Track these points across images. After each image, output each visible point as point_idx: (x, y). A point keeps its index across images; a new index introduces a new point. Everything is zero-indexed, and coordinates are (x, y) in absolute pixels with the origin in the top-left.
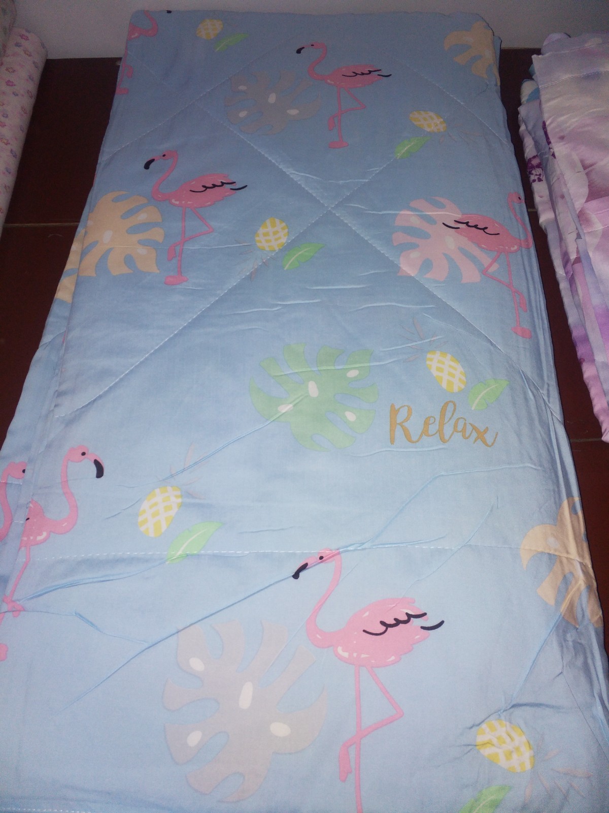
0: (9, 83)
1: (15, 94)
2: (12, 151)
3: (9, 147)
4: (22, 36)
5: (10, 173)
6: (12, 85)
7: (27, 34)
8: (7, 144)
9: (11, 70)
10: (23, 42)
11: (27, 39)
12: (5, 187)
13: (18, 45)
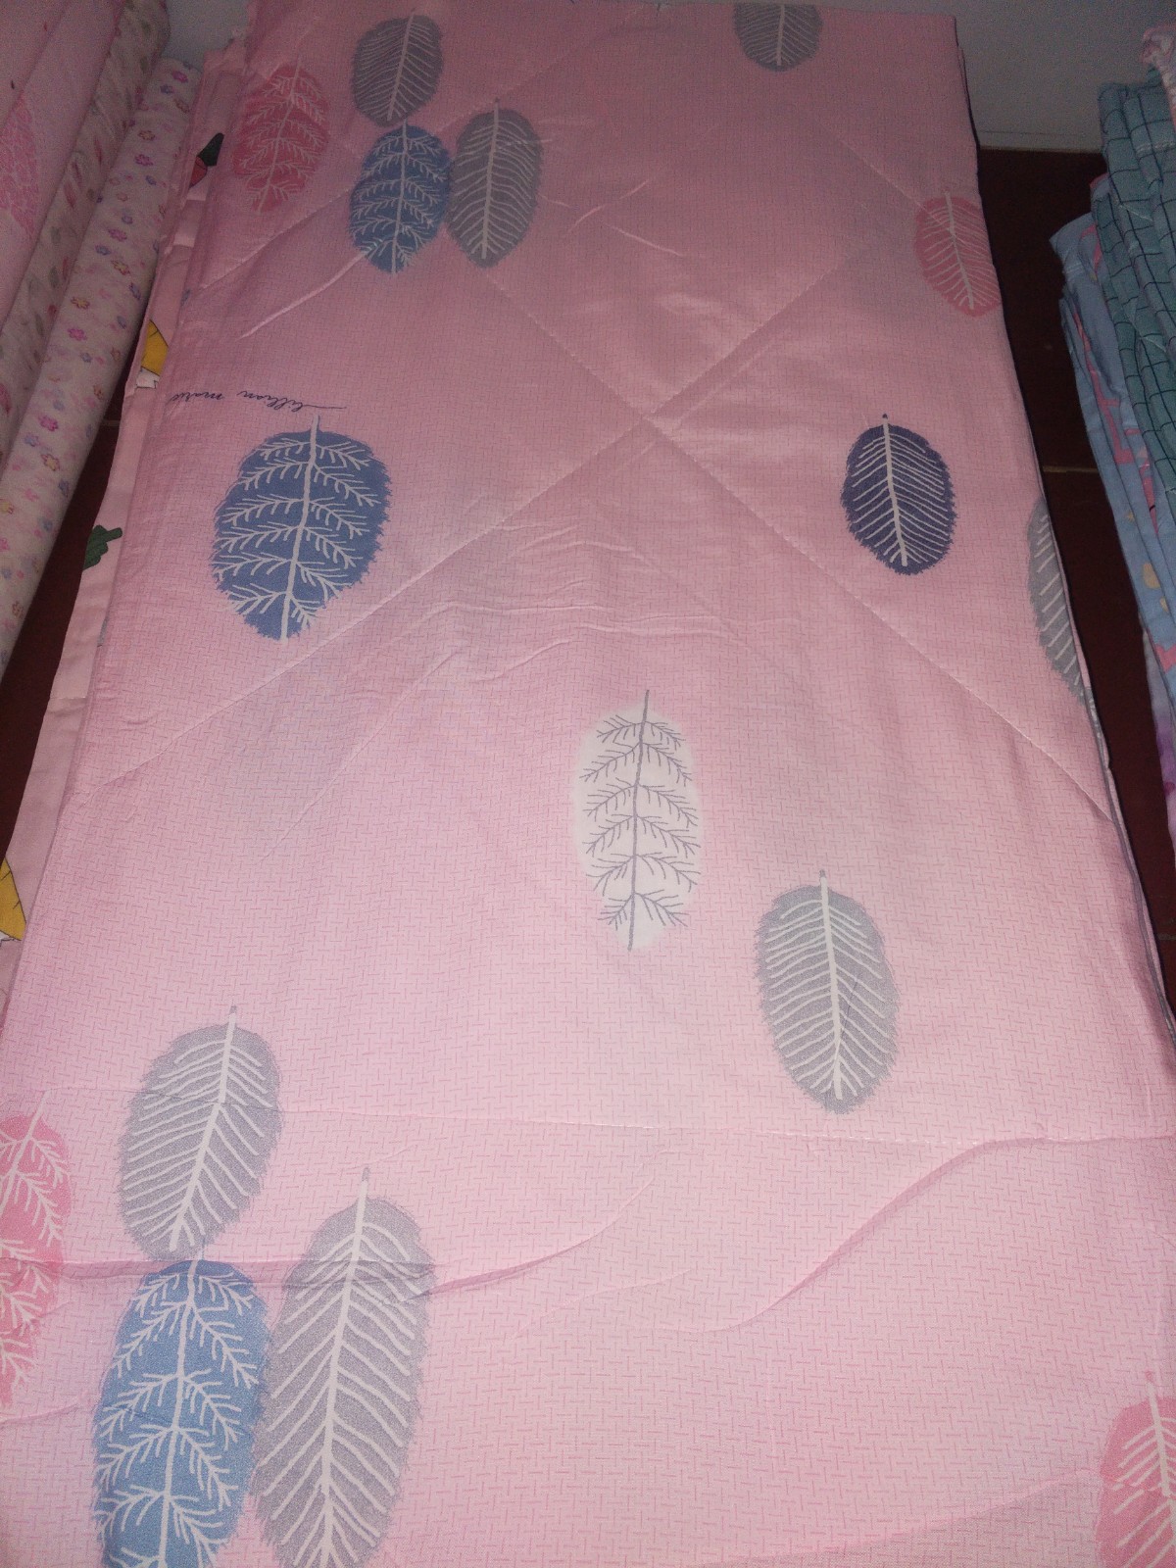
0: (142, 160)
1: (151, 182)
2: (132, 286)
3: (128, 279)
4: (176, 75)
5: (124, 327)
6: (147, 164)
7: (185, 71)
8: (124, 273)
9: (147, 136)
10: (177, 85)
11: (184, 80)
12: (113, 352)
13: (165, 90)
